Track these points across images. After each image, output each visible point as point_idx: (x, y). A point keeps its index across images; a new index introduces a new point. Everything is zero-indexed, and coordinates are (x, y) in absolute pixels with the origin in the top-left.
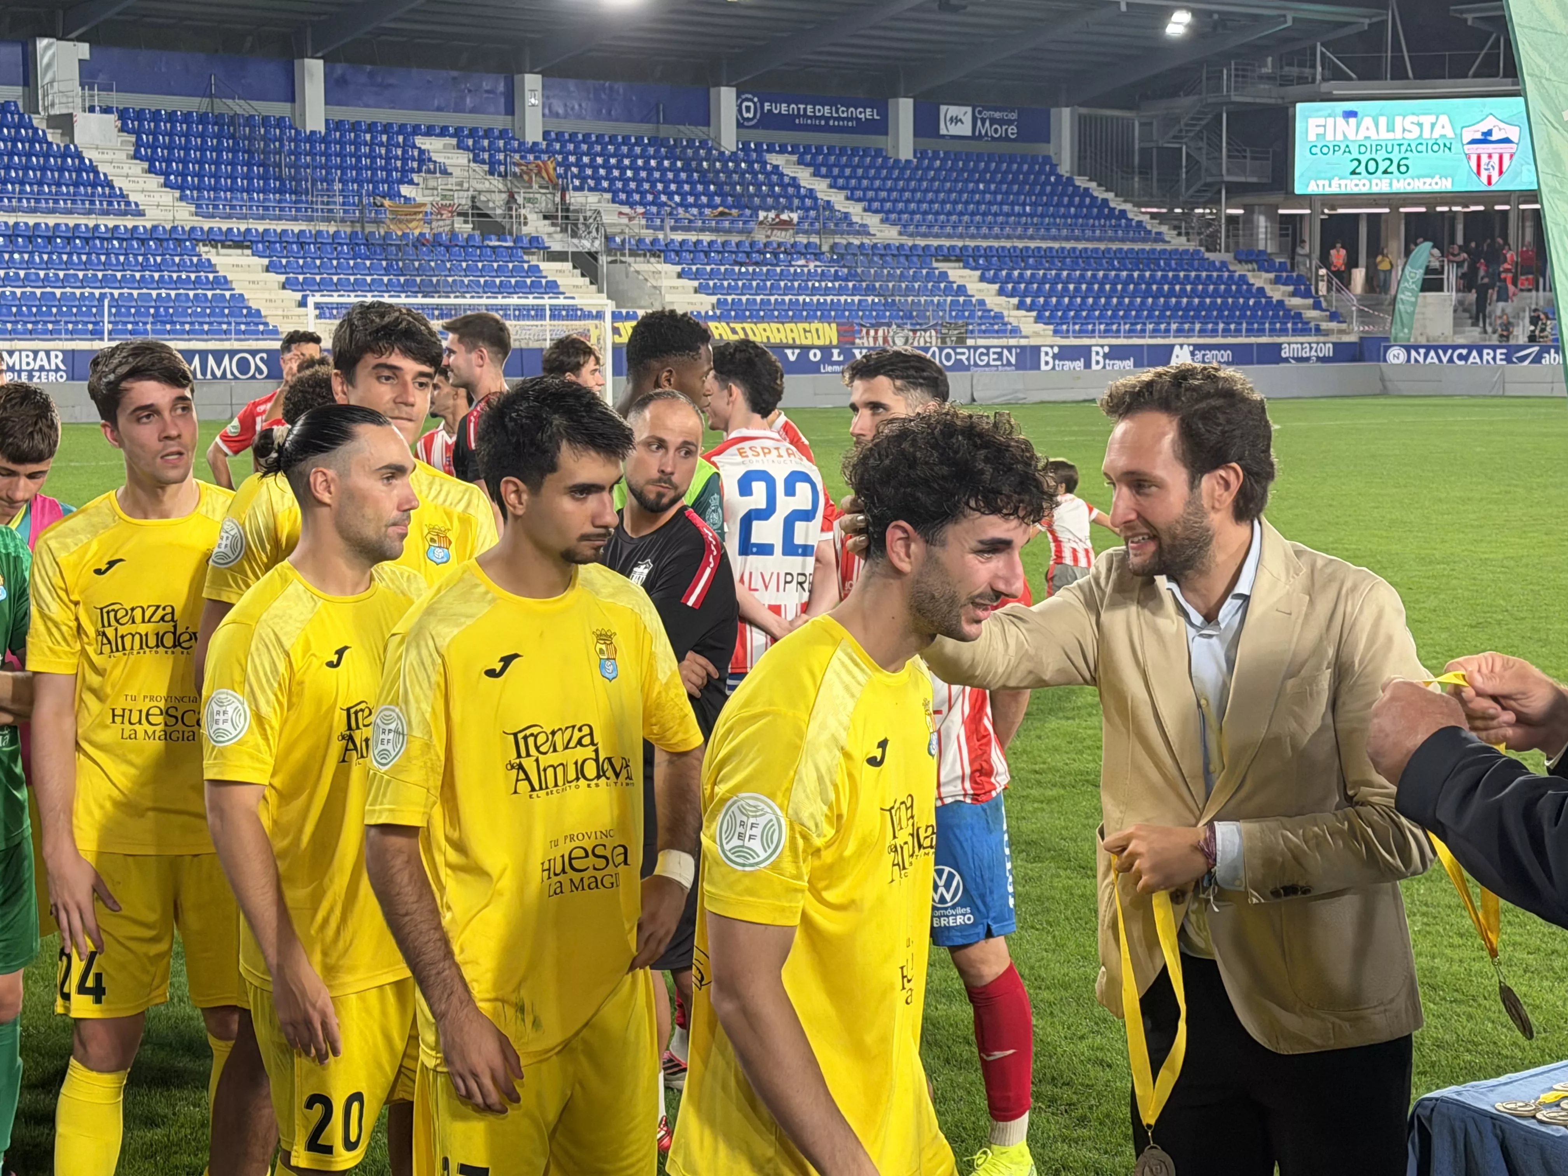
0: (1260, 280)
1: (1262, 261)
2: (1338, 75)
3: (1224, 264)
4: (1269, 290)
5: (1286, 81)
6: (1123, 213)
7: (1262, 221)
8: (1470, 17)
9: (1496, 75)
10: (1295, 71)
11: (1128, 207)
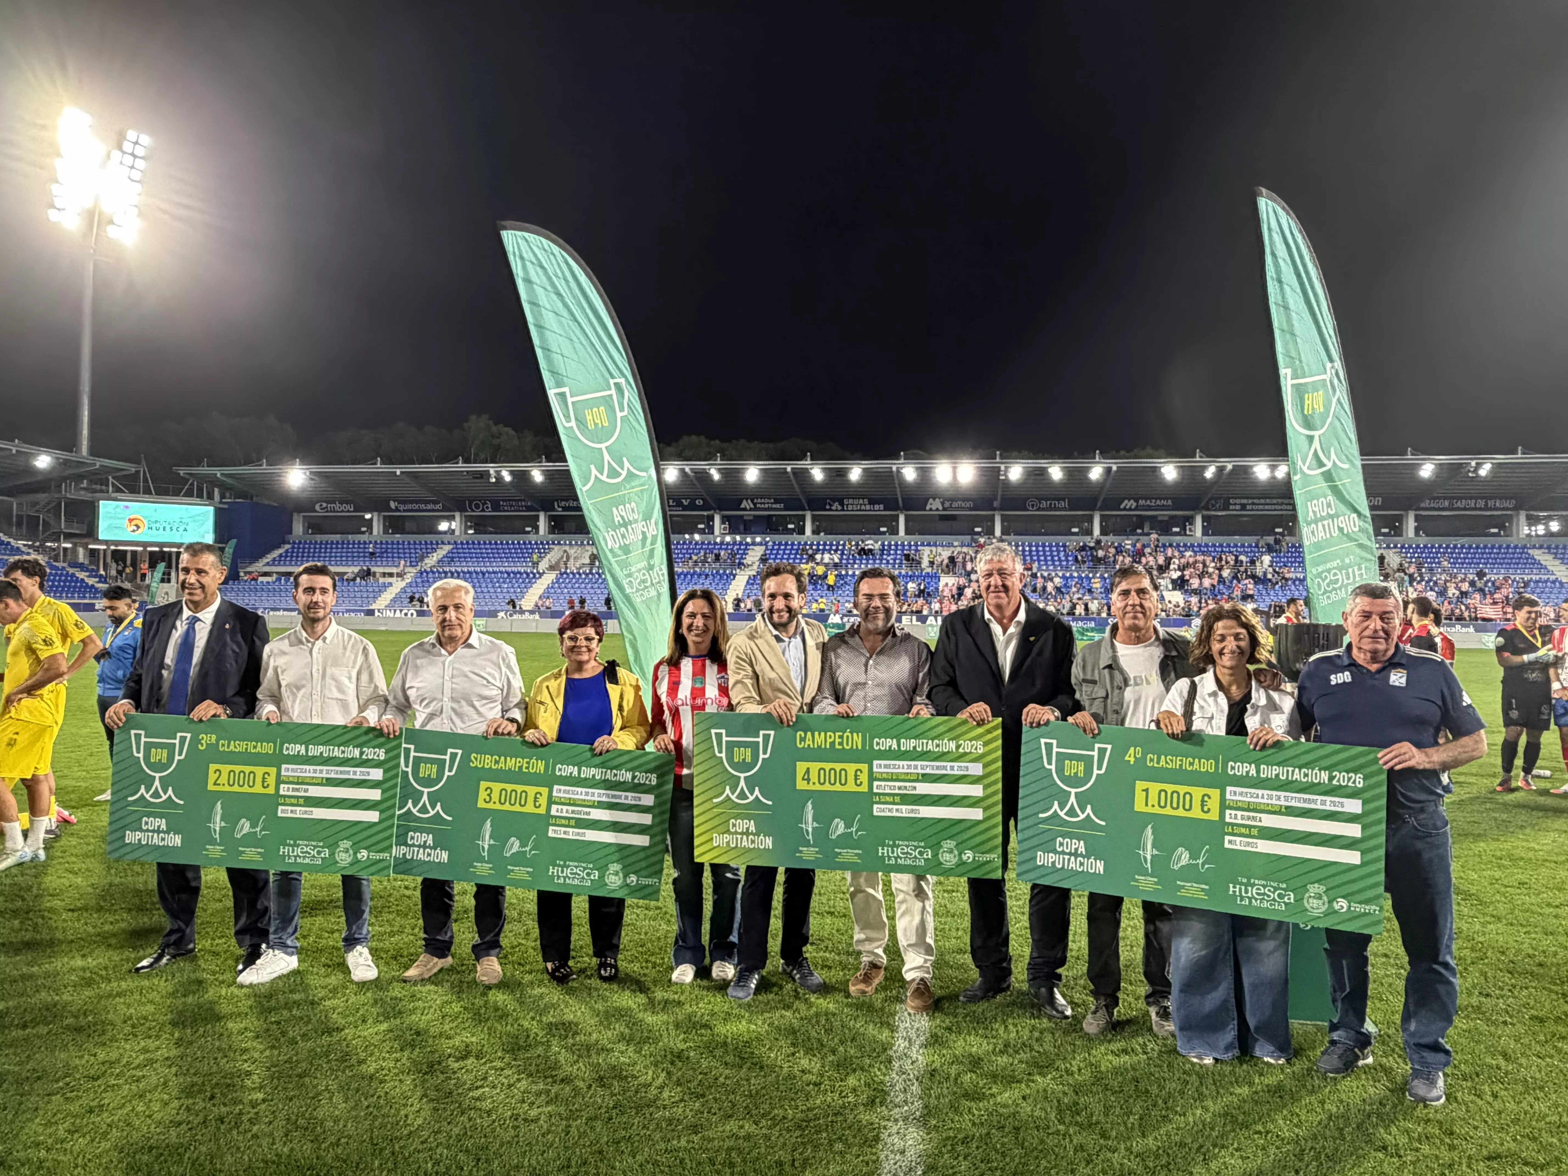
0: (82, 575)
1: (82, 567)
2: (118, 490)
3: (63, 568)
4: (86, 580)
5: (95, 491)
6: (9, 543)
7: (81, 551)
8: (181, 473)
9: (192, 496)
10: (98, 487)
11: (11, 540)
